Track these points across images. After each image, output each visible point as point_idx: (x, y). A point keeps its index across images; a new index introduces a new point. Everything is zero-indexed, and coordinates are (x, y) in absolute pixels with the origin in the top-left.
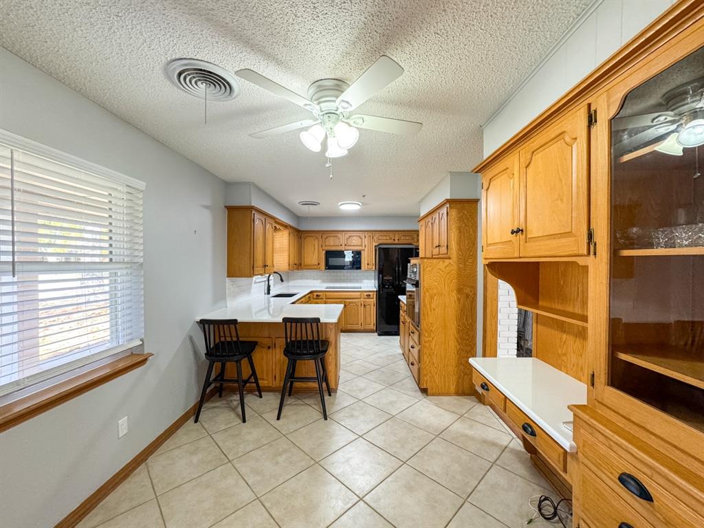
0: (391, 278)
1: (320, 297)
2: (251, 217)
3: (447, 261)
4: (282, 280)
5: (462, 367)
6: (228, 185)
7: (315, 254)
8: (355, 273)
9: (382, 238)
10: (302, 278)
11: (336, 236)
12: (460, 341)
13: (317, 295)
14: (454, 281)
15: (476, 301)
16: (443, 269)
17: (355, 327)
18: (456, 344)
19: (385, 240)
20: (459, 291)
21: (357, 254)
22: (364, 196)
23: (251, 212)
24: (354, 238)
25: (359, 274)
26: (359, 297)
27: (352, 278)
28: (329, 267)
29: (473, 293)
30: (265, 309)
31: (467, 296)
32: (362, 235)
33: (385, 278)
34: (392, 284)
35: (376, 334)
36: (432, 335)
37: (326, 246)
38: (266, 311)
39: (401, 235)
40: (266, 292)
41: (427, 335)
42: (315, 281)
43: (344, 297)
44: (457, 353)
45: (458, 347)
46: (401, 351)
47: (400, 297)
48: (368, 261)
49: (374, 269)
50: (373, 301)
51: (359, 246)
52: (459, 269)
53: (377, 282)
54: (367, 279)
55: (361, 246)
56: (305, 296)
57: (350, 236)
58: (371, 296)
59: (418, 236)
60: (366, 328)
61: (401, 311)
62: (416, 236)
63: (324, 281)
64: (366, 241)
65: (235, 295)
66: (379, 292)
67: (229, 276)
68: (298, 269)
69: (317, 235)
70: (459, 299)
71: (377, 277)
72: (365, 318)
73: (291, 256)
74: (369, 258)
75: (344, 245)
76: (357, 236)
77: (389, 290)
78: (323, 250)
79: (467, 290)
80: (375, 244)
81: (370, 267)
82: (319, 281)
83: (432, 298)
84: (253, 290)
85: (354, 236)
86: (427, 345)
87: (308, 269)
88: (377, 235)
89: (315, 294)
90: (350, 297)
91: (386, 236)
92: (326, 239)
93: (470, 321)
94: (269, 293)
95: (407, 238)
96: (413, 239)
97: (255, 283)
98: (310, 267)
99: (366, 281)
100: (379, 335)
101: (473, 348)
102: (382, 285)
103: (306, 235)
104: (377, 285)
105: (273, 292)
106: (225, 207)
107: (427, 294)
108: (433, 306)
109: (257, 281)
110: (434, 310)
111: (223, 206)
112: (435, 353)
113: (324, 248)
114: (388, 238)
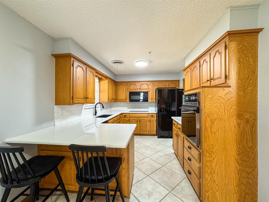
0: (165, 106)
1: (126, 117)
2: (71, 62)
3: (227, 90)
4: (103, 107)
5: (244, 188)
6: (54, 40)
7: (124, 94)
8: (145, 103)
9: (159, 85)
10: (118, 106)
11: (135, 84)
12: (240, 162)
13: (125, 116)
14: (234, 107)
15: (256, 126)
16: (224, 97)
17: (145, 133)
18: (236, 164)
19: (161, 86)
20: (239, 116)
21: (146, 93)
22: (150, 53)
23: (71, 58)
24: (144, 85)
25: (147, 104)
26: (147, 116)
27: (144, 106)
28: (131, 100)
29: (252, 118)
30: (93, 123)
31: (247, 121)
32: (148, 83)
33: (162, 106)
34: (166, 110)
35: (156, 137)
36: (213, 155)
37: (129, 89)
38: (94, 125)
39: (169, 83)
40: (94, 114)
41: (208, 155)
42: (125, 108)
43: (139, 116)
44: (238, 173)
45: (238, 167)
46: (173, 151)
47: (172, 117)
48: (152, 97)
49: (155, 101)
50: (155, 119)
51: (147, 89)
52: (239, 96)
53: (157, 108)
54: (152, 107)
55: (148, 89)
56: (117, 116)
57: (142, 84)
58: (154, 116)
59: (179, 83)
60: (151, 133)
61: (174, 127)
62: (178, 84)
63: (129, 108)
64: (150, 87)
65: (63, 117)
66: (158, 114)
67: (56, 104)
68: (115, 102)
69: (125, 84)
70: (239, 124)
71: (157, 106)
72: (150, 127)
73: (110, 94)
74: (152, 95)
75: (139, 89)
76: (146, 84)
77: (164, 113)
78: (128, 92)
79: (247, 116)
80: (155, 88)
81: (153, 100)
82: (126, 108)
83: (212, 122)
84: (83, 113)
85: (144, 84)
86: (208, 164)
87: (120, 102)
88: (156, 83)
89: (124, 115)
90: (143, 116)
91: (162, 84)
92: (129, 86)
93: (251, 145)
94: (96, 115)
95: (173, 84)
96: (176, 85)
97: (85, 109)
98: (121, 101)
99: (150, 108)
100: (158, 138)
101: (254, 170)
102: (160, 110)
103: (120, 84)
104: (157, 110)
105: (98, 114)
106: (52, 55)
107: (208, 119)
108: (214, 129)
109: (86, 108)
110: (215, 133)
111: (50, 54)
112: (216, 172)
113: (128, 91)
114: (162, 85)
